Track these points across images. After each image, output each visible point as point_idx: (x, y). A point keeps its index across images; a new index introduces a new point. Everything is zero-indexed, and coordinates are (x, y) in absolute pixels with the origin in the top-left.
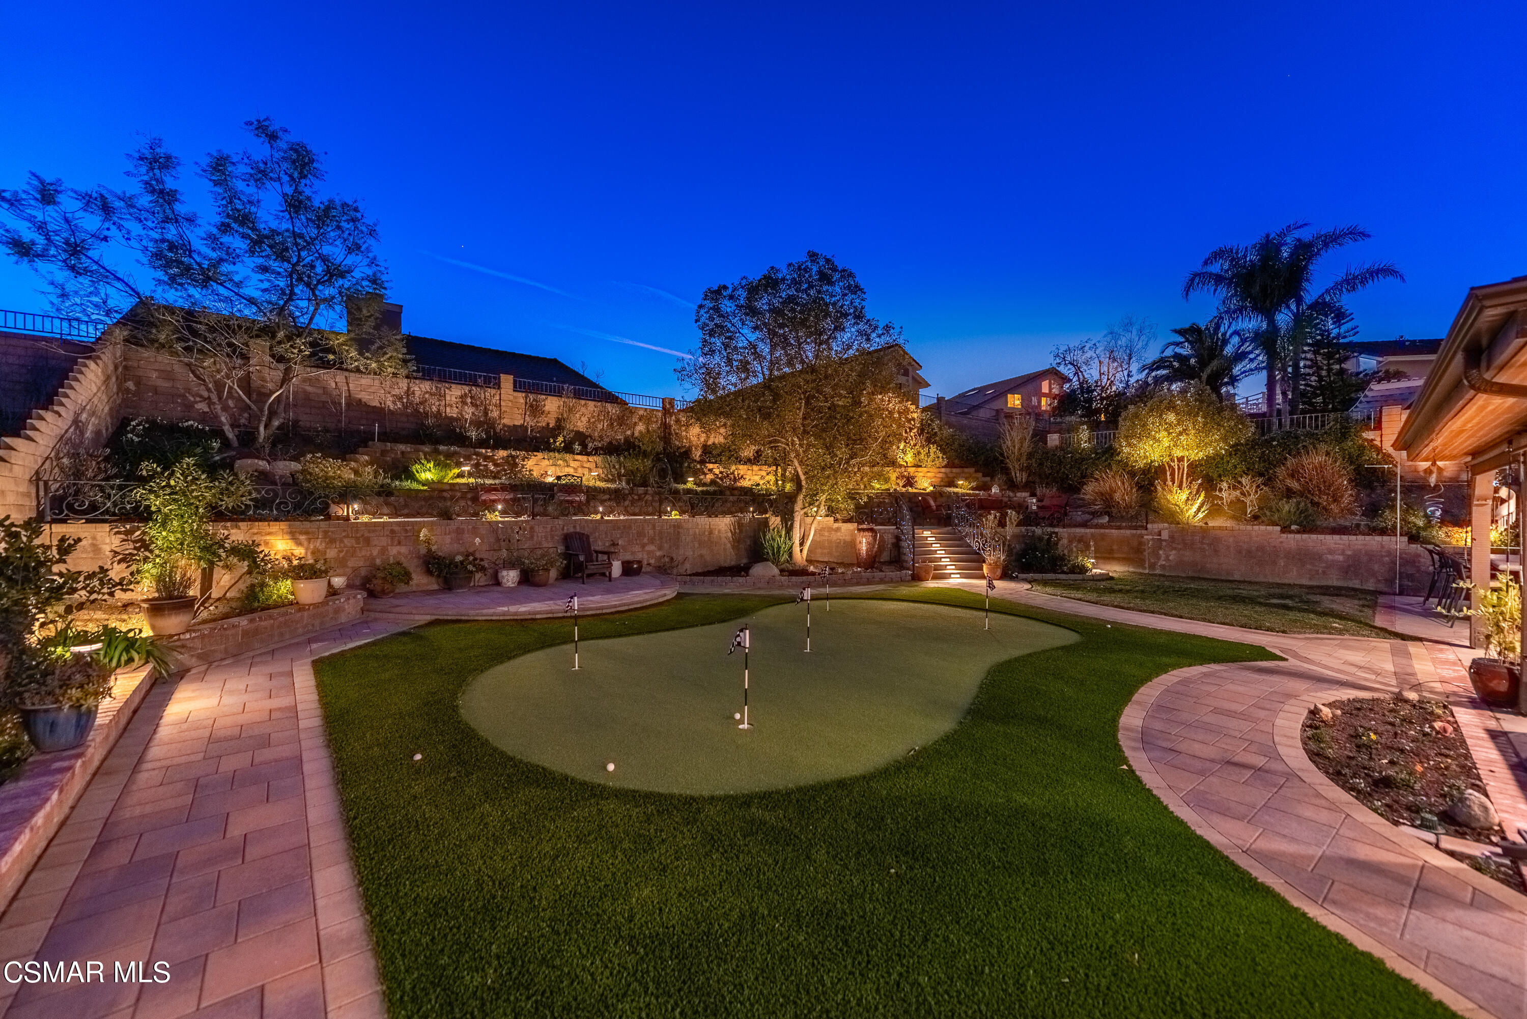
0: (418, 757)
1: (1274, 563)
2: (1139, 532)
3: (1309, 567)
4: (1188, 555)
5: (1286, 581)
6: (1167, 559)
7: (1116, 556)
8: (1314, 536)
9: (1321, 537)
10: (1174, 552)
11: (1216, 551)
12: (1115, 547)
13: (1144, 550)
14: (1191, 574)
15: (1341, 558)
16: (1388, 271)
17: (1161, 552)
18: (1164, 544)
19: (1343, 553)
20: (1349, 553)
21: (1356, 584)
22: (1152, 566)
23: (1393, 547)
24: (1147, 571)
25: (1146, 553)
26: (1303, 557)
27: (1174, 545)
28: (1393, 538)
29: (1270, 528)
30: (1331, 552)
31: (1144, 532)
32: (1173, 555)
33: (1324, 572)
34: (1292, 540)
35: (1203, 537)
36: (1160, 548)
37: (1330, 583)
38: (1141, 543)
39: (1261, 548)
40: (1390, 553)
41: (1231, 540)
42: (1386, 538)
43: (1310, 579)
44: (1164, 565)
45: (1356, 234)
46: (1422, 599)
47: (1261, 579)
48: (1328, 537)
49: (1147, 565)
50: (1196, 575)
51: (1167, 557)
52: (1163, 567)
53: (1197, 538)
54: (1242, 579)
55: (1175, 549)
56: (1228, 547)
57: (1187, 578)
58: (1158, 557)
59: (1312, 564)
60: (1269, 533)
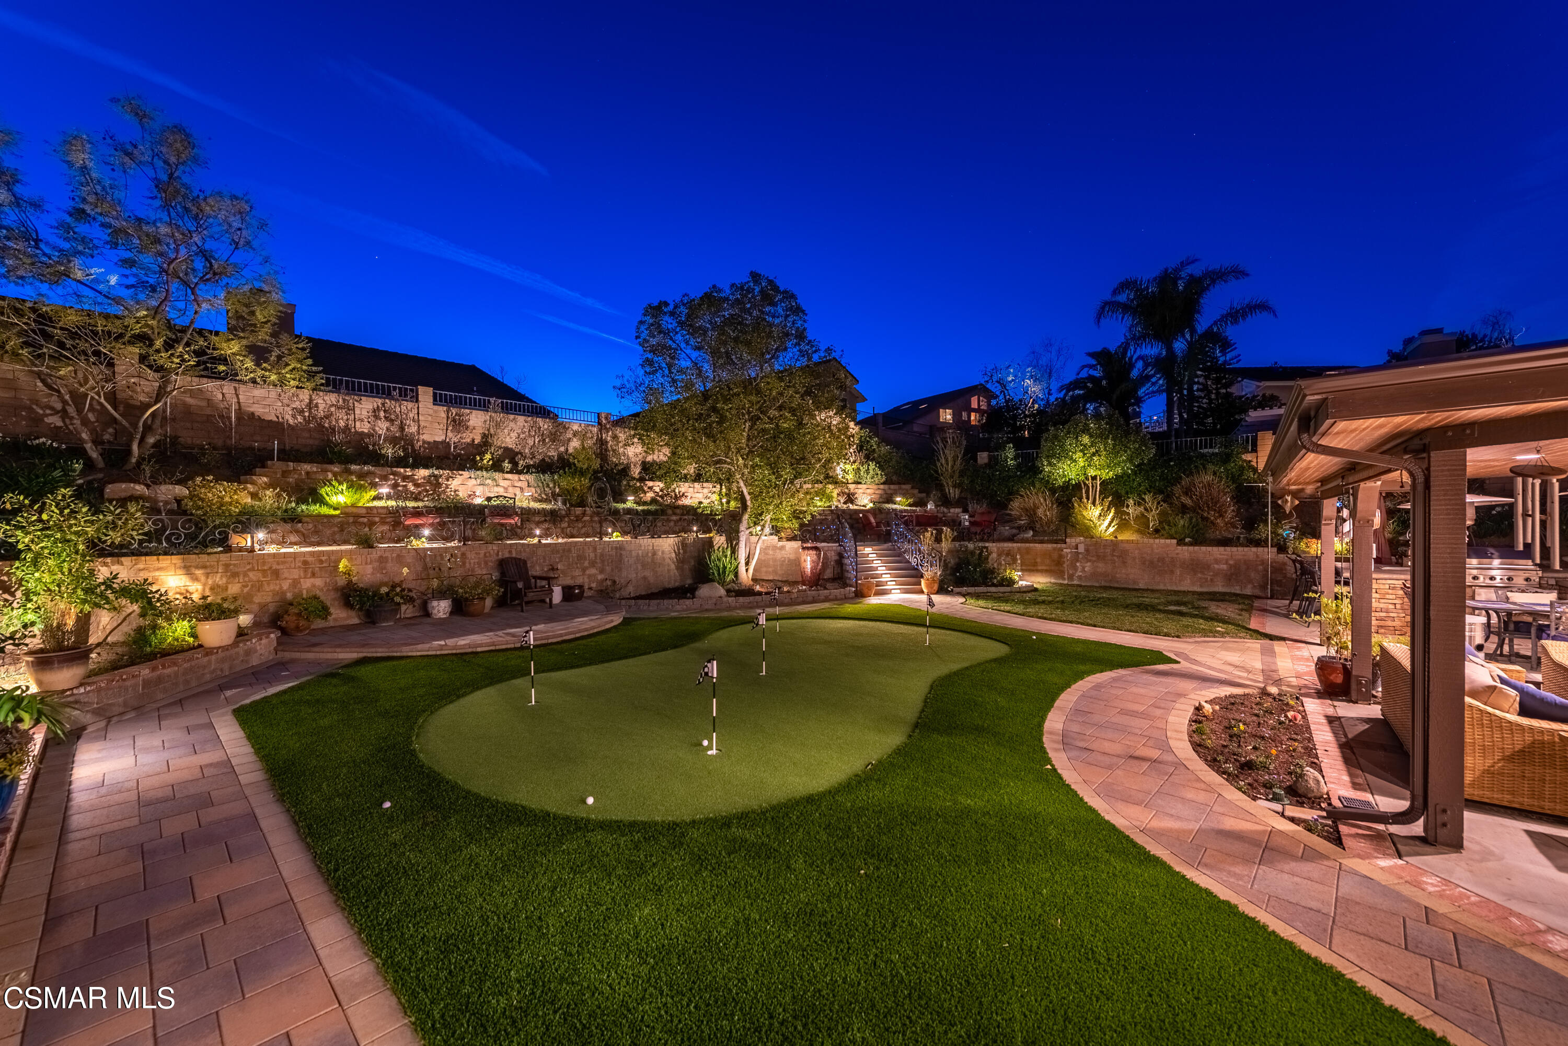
0: (387, 805)
1: (1172, 572)
2: (1059, 545)
3: (1200, 575)
4: (1101, 567)
5: (1182, 589)
6: (1083, 570)
7: (1040, 568)
8: (1203, 548)
9: (1209, 549)
10: (1089, 564)
11: (1124, 562)
12: (1039, 560)
13: (1064, 562)
14: (1103, 584)
15: (1225, 567)
16: (1263, 307)
17: (1078, 564)
18: (1081, 556)
19: (1227, 563)
20: (1231, 562)
21: (1237, 590)
22: (1071, 577)
23: (1266, 557)
24: (1066, 582)
25: (1065, 565)
26: (1195, 567)
27: (1089, 558)
28: (1266, 549)
29: (1168, 541)
30: (1217, 561)
31: (1063, 546)
32: (1088, 567)
33: (1212, 580)
34: (1185, 552)
35: (1114, 550)
36: (1077, 561)
37: (1216, 589)
38: (1061, 556)
39: (1161, 560)
40: (1263, 562)
41: (1137, 552)
42: (1260, 549)
43: (1201, 586)
44: (1081, 576)
45: (1238, 273)
46: (1288, 602)
47: (1161, 587)
48: (1215, 549)
49: (1066, 577)
50: (1107, 584)
51: (1084, 568)
52: (1080, 578)
53: (1109, 551)
54: (1145, 588)
55: (1090, 561)
56: (1134, 559)
57: (1101, 587)
58: (1076, 569)
59: (1202, 573)
60: (1168, 546)
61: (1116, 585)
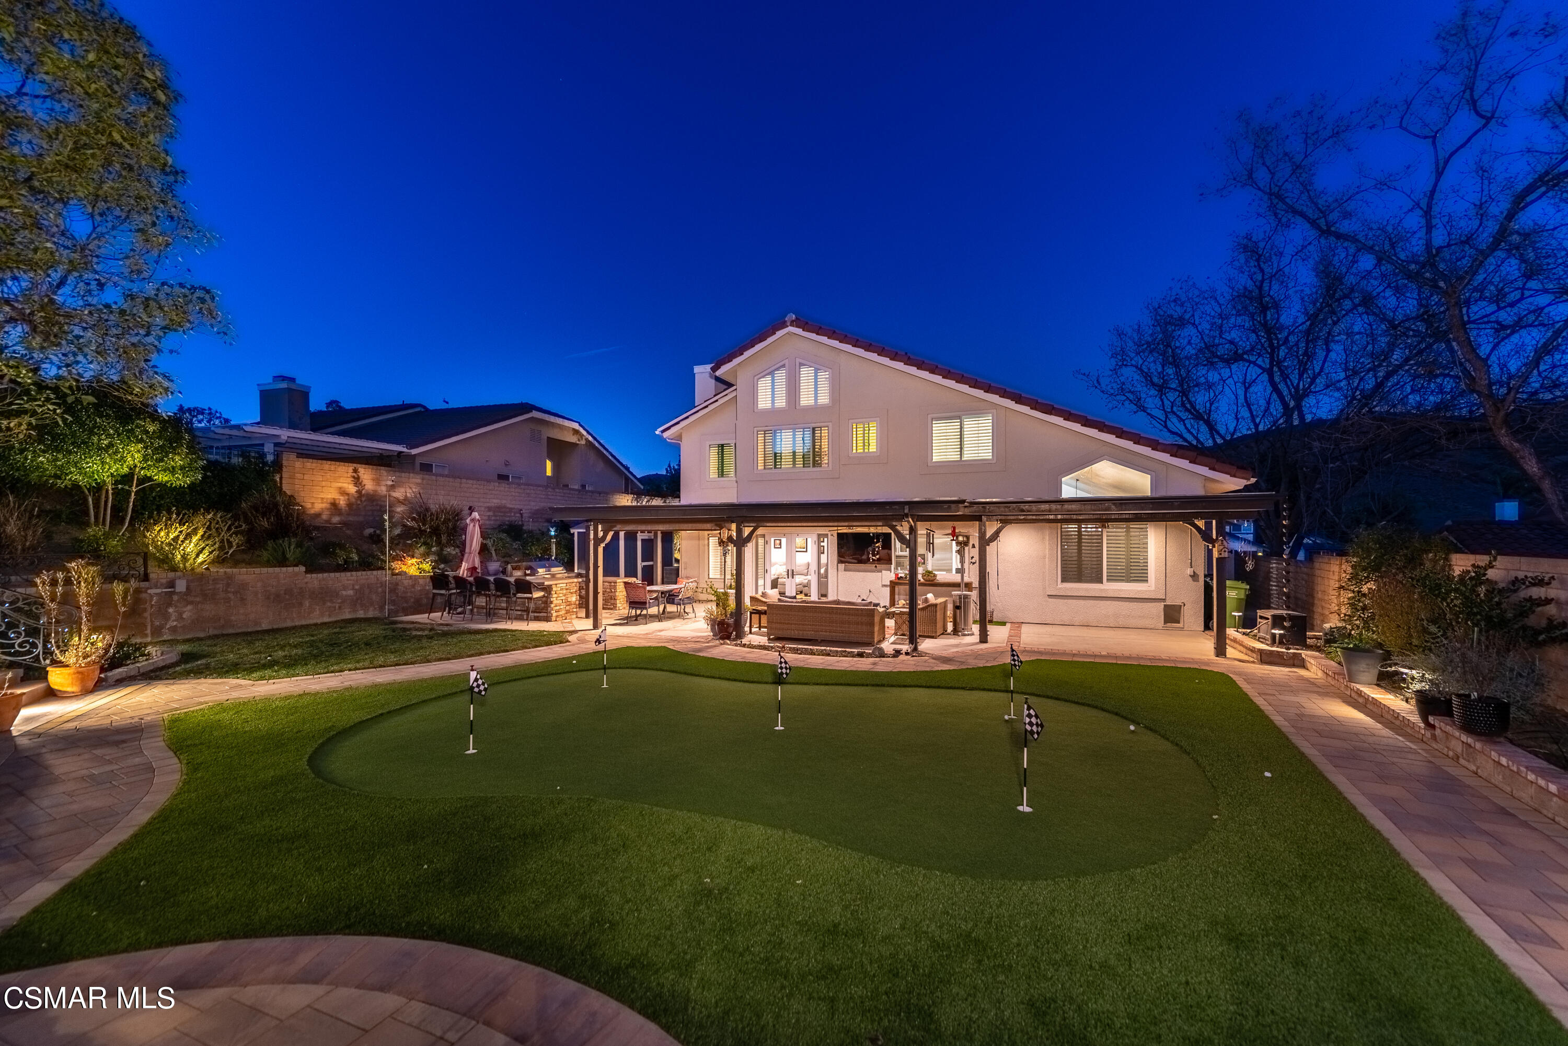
1: (301, 604)
3: (329, 604)
4: (209, 609)
6: (180, 617)
8: (332, 575)
10: (189, 607)
11: (242, 599)
13: (145, 610)
14: (212, 632)
15: (351, 592)
17: (171, 610)
18: (175, 598)
19: (353, 589)
20: (357, 587)
21: (361, 614)
22: (158, 631)
23: (384, 579)
25: (147, 615)
26: (324, 595)
27: (190, 599)
28: (384, 572)
29: (296, 569)
30: (345, 588)
31: (144, 585)
32: (188, 612)
33: (340, 607)
34: (315, 580)
35: (228, 585)
36: (170, 605)
37: (358, 616)
39: (288, 591)
40: (383, 584)
41: (259, 584)
42: (380, 572)
43: (330, 616)
44: (176, 626)
47: (289, 624)
48: (343, 574)
49: (149, 631)
50: (216, 632)
51: (181, 614)
52: (174, 630)
53: (220, 586)
54: (270, 627)
55: (191, 603)
56: (256, 593)
57: (209, 637)
58: (166, 617)
59: (331, 601)
60: (296, 574)
61: (231, 631)
